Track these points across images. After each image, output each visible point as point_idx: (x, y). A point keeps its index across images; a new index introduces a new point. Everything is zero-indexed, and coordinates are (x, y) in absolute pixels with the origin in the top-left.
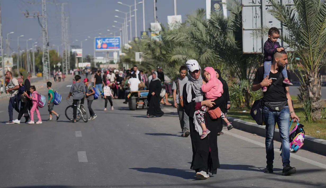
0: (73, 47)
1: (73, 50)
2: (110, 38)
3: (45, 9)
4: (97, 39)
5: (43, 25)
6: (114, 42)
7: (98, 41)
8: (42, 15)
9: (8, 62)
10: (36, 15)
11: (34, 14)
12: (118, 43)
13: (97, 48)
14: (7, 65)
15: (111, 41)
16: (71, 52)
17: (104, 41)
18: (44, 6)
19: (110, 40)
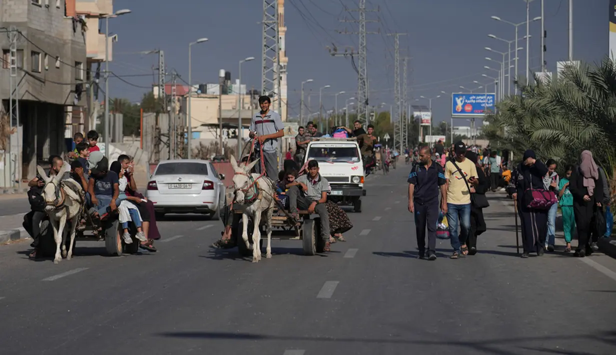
0: (416, 108)
1: (416, 114)
2: (479, 95)
3: (365, 42)
4: (455, 96)
5: (360, 70)
6: (484, 101)
7: (457, 99)
8: (358, 53)
9: (290, 130)
10: (349, 52)
11: (346, 51)
12: (491, 103)
13: (455, 112)
14: (288, 134)
15: (480, 99)
16: (412, 117)
17: (469, 99)
18: (363, 36)
19: (478, 98)
